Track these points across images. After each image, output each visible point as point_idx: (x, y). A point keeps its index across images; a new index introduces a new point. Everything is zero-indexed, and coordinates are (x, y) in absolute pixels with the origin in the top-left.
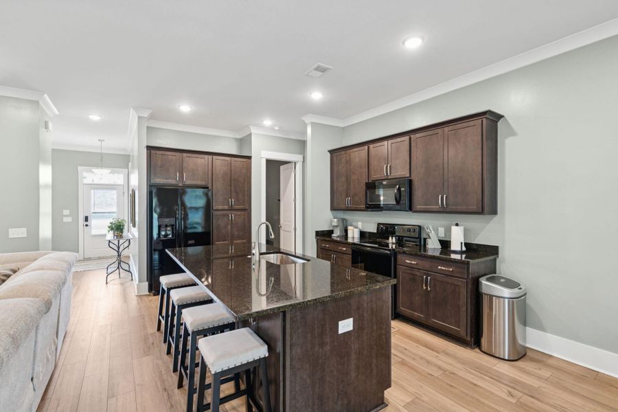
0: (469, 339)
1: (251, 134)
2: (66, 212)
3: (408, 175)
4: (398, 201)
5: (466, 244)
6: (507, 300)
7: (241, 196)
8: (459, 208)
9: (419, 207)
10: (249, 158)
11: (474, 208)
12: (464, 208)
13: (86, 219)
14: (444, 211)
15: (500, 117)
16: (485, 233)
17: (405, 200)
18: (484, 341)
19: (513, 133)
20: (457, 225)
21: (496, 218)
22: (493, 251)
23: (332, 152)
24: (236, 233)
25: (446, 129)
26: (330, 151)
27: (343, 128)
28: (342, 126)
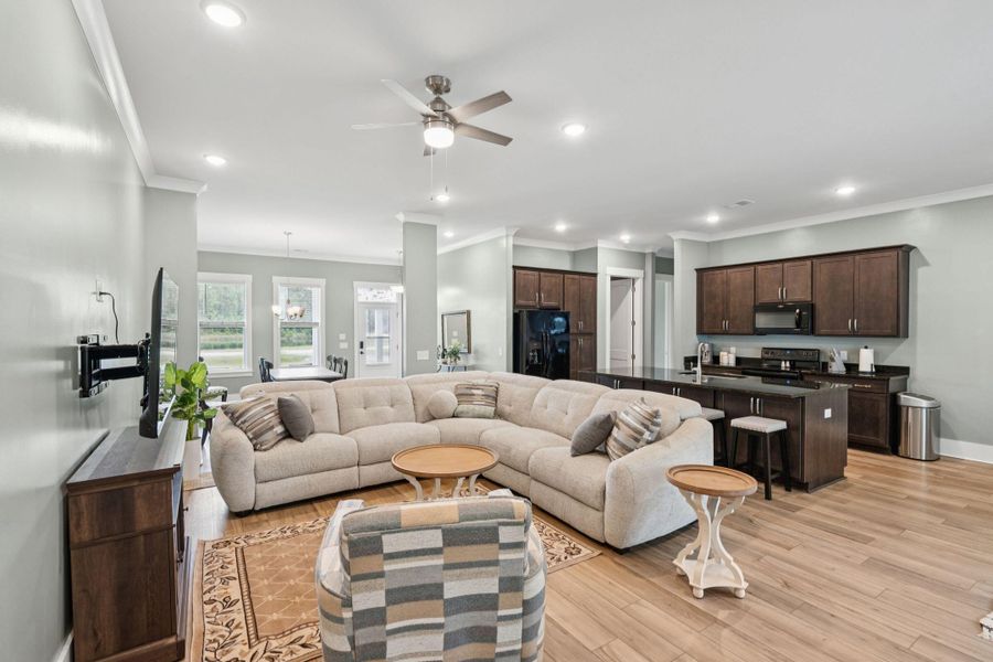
0: (887, 446)
1: (596, 248)
2: (342, 337)
3: (809, 299)
4: (798, 324)
5: (876, 366)
6: (924, 411)
7: (588, 318)
8: (872, 332)
9: (823, 331)
10: (595, 275)
11: (889, 331)
12: (877, 331)
13: (362, 345)
14: (854, 334)
15: (912, 248)
16: (895, 355)
17: (806, 323)
18: (901, 449)
19: (925, 263)
20: (866, 347)
21: (907, 341)
22: (905, 371)
23: (699, 271)
24: (583, 360)
25: (857, 257)
26: (697, 270)
27: (708, 243)
28: (707, 241)
